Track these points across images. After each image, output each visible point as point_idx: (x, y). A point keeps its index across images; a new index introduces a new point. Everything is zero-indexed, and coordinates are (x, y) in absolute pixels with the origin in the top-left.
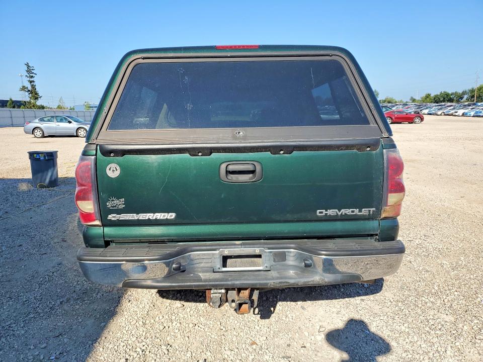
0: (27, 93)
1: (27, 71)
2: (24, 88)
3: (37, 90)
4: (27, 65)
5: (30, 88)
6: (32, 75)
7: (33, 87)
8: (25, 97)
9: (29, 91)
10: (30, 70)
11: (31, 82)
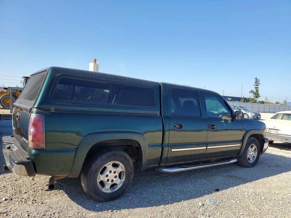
0: (253, 94)
1: (255, 82)
2: (252, 92)
3: (259, 92)
4: (256, 79)
5: (255, 91)
6: (257, 84)
7: (257, 91)
8: (252, 96)
9: (254, 93)
10: (257, 82)
11: (256, 88)
